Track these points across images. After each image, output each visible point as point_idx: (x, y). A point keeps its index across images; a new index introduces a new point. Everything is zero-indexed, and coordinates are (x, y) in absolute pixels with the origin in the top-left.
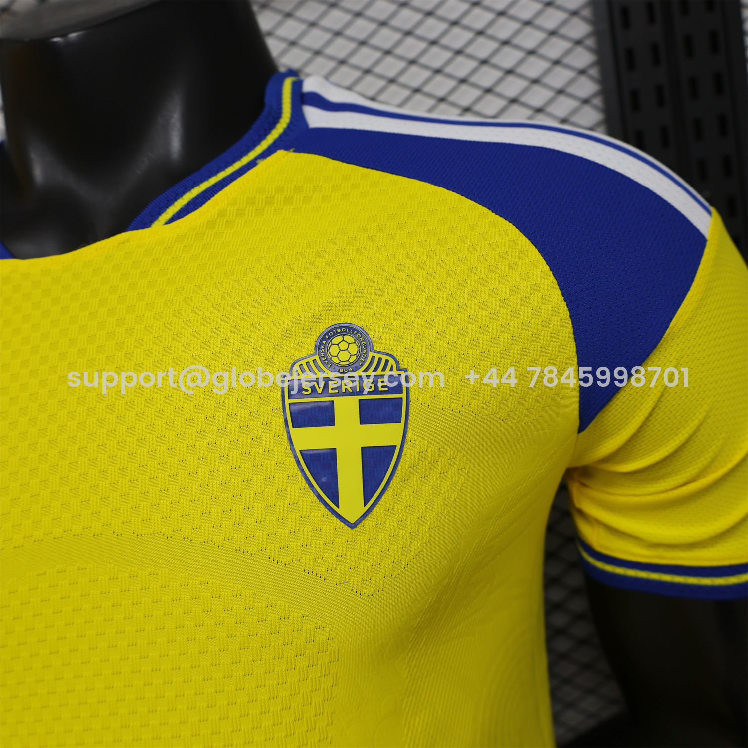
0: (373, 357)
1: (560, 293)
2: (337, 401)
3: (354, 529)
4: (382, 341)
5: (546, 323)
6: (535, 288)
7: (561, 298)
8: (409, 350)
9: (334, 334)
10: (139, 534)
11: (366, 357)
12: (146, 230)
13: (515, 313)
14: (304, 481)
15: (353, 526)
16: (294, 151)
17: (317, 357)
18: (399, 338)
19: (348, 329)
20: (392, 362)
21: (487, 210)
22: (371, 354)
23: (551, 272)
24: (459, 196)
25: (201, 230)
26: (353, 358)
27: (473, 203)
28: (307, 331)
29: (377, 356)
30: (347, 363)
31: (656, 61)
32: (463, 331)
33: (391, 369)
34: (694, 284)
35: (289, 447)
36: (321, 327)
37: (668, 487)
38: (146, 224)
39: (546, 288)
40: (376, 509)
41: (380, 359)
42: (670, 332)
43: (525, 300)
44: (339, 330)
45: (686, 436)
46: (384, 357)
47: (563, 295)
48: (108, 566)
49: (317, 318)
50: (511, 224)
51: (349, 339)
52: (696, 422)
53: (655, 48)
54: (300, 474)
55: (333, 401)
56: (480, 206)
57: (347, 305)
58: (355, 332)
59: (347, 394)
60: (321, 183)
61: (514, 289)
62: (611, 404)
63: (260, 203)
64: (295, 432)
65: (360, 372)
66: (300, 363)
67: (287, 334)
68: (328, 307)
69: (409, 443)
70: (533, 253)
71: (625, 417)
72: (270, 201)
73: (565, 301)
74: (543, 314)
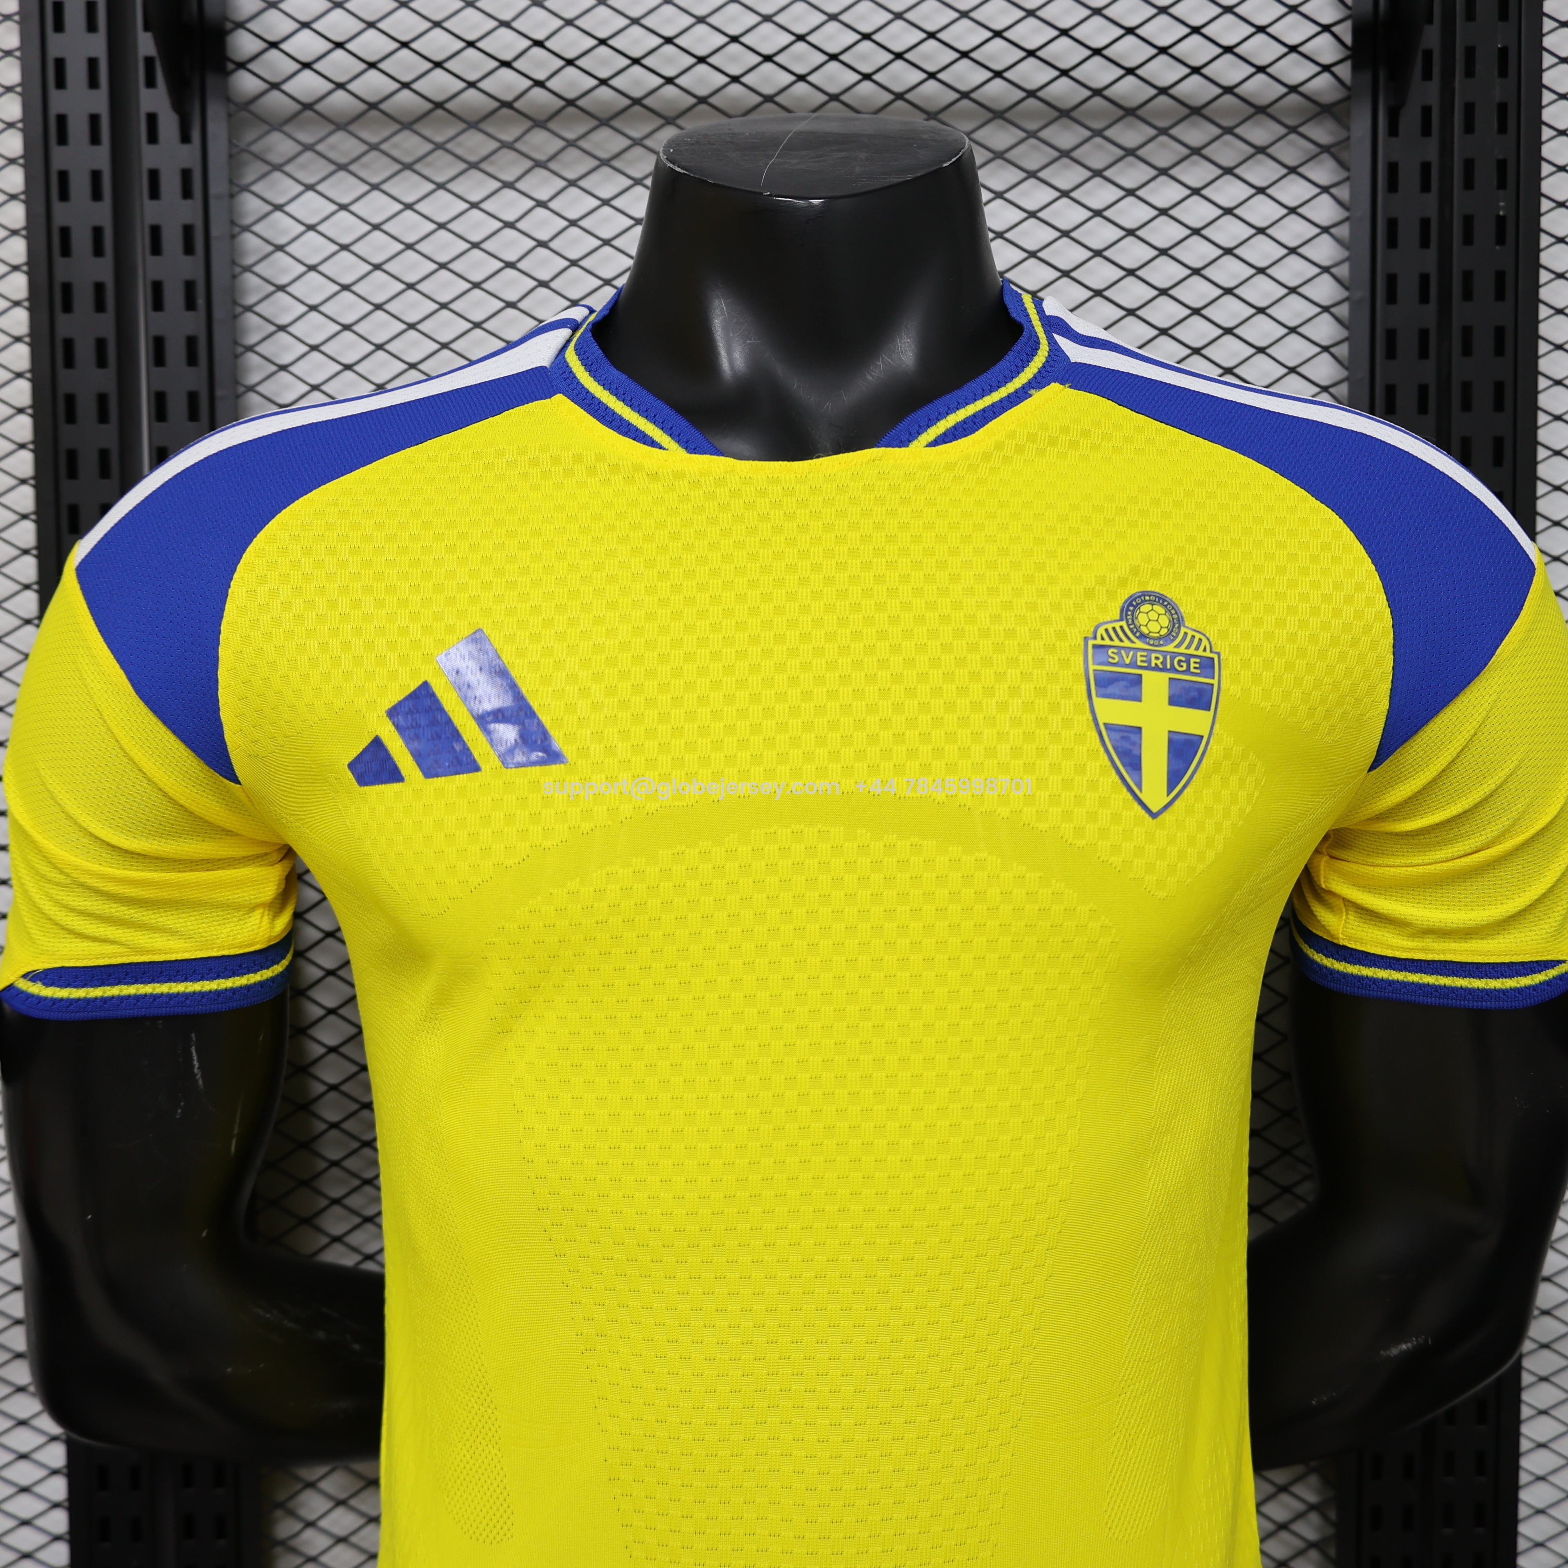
0: (1186, 634)
1: (1385, 597)
2: (1145, 674)
3: (1155, 820)
4: (1194, 619)
5: (1367, 629)
6: (1360, 587)
7: (1386, 603)
8: (1223, 634)
9: (1142, 601)
10: (902, 797)
11: (1178, 634)
12: (903, 449)
13: (1337, 613)
14: (1106, 758)
15: (1154, 815)
16: (1070, 387)
17: (1124, 623)
18: (1212, 619)
19: (1160, 599)
20: (1205, 642)
21: (1307, 493)
22: (1183, 630)
23: (1377, 573)
24: (1273, 472)
25: (975, 460)
26: (1164, 632)
27: (1289, 482)
28: (1112, 595)
29: (1190, 633)
30: (1157, 635)
31: (1423, 353)
32: (1281, 623)
33: (1205, 650)
34: (1523, 613)
35: (1091, 718)
36: (1126, 592)
37: (1456, 854)
38: (903, 443)
39: (1371, 589)
40: (1177, 803)
41: (1193, 637)
42: (1495, 661)
43: (1348, 599)
44: (1147, 598)
45: (1493, 787)
46: (1198, 636)
47: (1387, 600)
48: (859, 831)
49: (1123, 582)
50: (1334, 513)
51: (1159, 609)
52: (1507, 771)
53: (1424, 334)
54: (1102, 750)
55: (1140, 676)
56: (1298, 488)
57: (1155, 573)
58: (1166, 603)
59: (1156, 668)
60: (1111, 430)
61: (1338, 586)
62: (1416, 737)
63: (1042, 442)
64: (1098, 702)
65: (1170, 648)
66: (1105, 627)
67: (1089, 593)
68: (1135, 571)
69: (1215, 736)
70: (1359, 549)
71: (1427, 757)
72: (1053, 441)
73: (1389, 607)
74: (1366, 617)
